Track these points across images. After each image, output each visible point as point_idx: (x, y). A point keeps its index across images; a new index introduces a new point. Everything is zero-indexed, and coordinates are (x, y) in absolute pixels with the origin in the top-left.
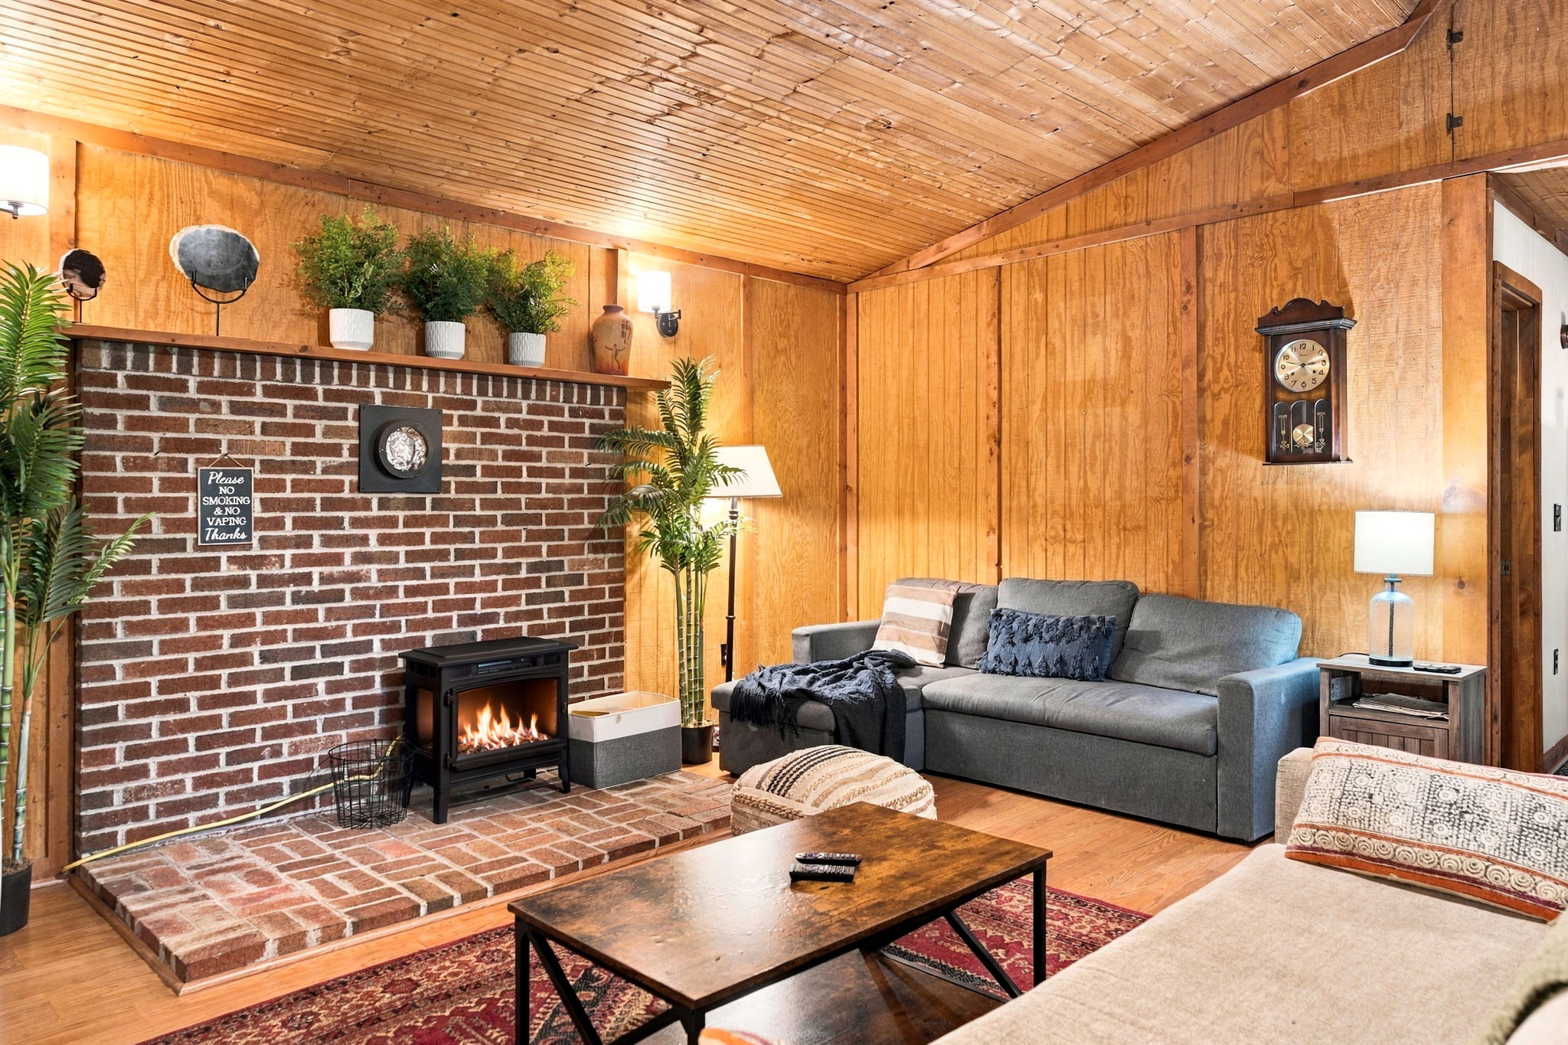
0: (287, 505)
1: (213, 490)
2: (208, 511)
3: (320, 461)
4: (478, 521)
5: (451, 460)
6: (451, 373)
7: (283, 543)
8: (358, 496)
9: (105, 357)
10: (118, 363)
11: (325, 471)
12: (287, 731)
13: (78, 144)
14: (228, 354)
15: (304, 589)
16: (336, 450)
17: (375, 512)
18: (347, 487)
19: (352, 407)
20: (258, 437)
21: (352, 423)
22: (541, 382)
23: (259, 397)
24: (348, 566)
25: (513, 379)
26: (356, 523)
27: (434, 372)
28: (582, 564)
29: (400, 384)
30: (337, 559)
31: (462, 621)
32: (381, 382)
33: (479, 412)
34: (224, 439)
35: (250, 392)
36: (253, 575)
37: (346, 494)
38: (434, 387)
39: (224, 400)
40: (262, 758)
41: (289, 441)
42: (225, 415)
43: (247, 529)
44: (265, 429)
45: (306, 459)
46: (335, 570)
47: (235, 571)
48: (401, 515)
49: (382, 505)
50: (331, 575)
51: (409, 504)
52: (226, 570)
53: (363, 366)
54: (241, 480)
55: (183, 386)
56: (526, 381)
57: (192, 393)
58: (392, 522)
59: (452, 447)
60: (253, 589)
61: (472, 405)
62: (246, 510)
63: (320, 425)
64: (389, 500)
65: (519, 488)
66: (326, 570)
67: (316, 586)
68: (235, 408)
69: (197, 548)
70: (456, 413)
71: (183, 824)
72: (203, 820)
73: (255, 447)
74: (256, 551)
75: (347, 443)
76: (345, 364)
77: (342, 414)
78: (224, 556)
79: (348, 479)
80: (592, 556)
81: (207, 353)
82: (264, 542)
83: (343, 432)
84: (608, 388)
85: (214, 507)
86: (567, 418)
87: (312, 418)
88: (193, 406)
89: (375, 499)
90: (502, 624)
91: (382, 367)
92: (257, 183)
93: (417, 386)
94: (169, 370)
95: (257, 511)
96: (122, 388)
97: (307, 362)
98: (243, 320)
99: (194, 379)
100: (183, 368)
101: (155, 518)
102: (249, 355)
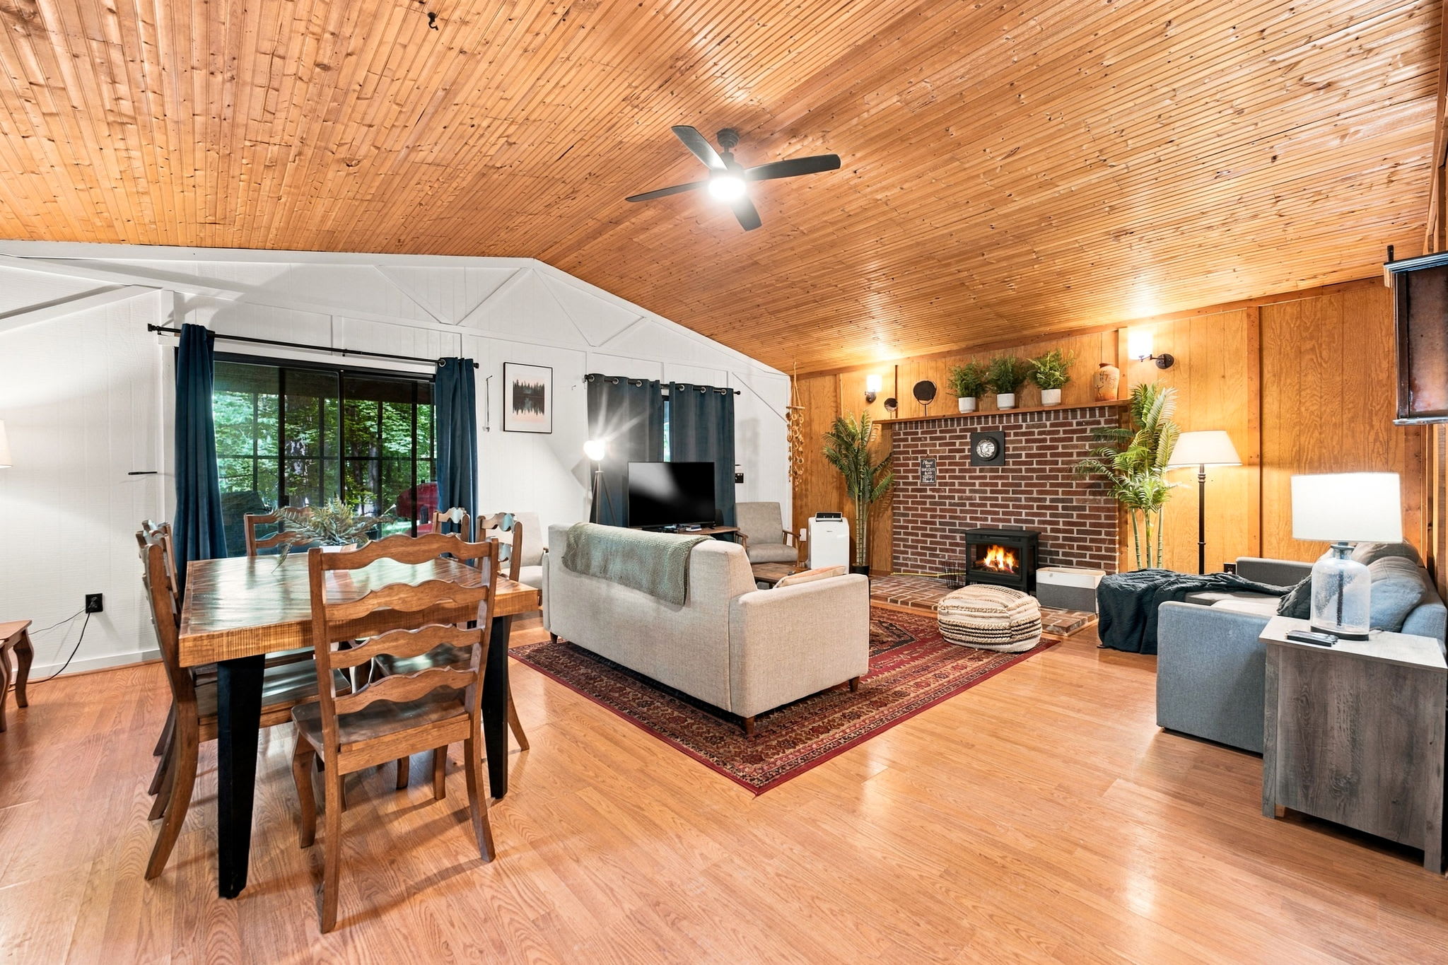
0: (946, 471)
1: (924, 466)
3: (958, 455)
4: (1023, 478)
5: (1011, 452)
6: (1008, 415)
7: (946, 484)
8: (972, 467)
9: (895, 426)
10: (900, 429)
11: (959, 458)
12: (947, 550)
13: (896, 367)
14: (928, 422)
15: (952, 501)
16: (963, 451)
17: (978, 474)
18: (967, 464)
19: (969, 434)
20: (938, 448)
21: (968, 440)
22: (1057, 412)
23: (938, 434)
24: (968, 494)
25: (1040, 413)
26: (971, 478)
27: (1001, 416)
28: (1085, 501)
29: (986, 422)
30: (964, 491)
31: (1016, 521)
32: (979, 423)
33: (1024, 430)
34: (928, 449)
35: (936, 432)
36: (937, 495)
37: (967, 467)
38: (1001, 422)
39: (928, 436)
41: (947, 448)
42: (928, 441)
43: (934, 479)
44: (940, 445)
45: (952, 454)
46: (963, 495)
47: (931, 493)
48: (988, 474)
49: (981, 471)
50: (962, 497)
51: (992, 471)
52: (929, 493)
53: (972, 418)
54: (932, 463)
55: (917, 433)
56: (1048, 412)
57: (920, 435)
58: (985, 477)
59: (1011, 446)
60: (937, 499)
61: (1021, 427)
62: (933, 473)
63: (958, 442)
64: (983, 469)
65: (1046, 463)
66: (960, 495)
67: (956, 501)
68: (931, 439)
69: (920, 485)
70: (1012, 432)
73: (938, 451)
74: (937, 487)
75: (967, 448)
76: (966, 418)
77: (965, 437)
78: (928, 488)
79: (968, 461)
80: (1091, 497)
81: (921, 422)
82: (940, 484)
83: (966, 444)
84: (1102, 409)
85: (924, 472)
86: (1075, 427)
87: (955, 439)
88: (920, 439)
89: (978, 468)
90: (1036, 525)
91: (979, 418)
92: (943, 360)
93: (993, 422)
94: (913, 429)
95: (938, 473)
96: (902, 436)
97: (952, 420)
98: (934, 409)
99: (920, 431)
100: (917, 428)
101: (910, 475)
102: (934, 421)
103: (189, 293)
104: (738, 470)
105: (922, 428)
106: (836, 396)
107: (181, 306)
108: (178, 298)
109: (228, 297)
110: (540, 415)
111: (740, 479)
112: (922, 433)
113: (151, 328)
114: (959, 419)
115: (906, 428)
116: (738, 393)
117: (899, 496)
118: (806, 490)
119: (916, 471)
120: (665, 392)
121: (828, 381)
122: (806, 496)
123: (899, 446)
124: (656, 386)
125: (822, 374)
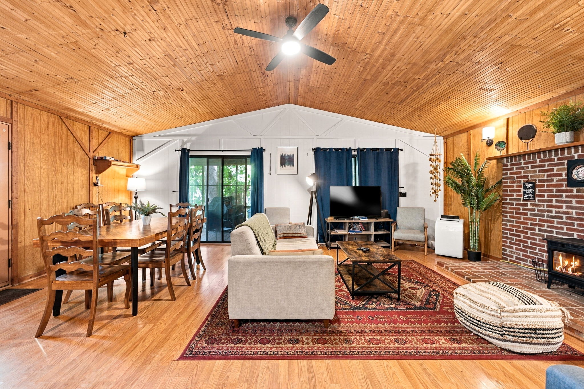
0: (545, 191)
1: (525, 187)
2: (524, 192)
3: (555, 179)
7: (544, 201)
8: (568, 188)
9: (505, 160)
10: (507, 161)
11: (557, 181)
13: (508, 119)
14: (529, 154)
15: (550, 214)
16: (560, 175)
17: (575, 193)
18: (564, 185)
19: (566, 162)
20: (537, 174)
21: (566, 166)
23: (538, 163)
24: (565, 209)
26: (568, 197)
30: (561, 207)
32: (576, 152)
34: (529, 175)
35: (536, 162)
36: (536, 209)
37: (564, 188)
39: (529, 166)
40: (538, 256)
41: (546, 174)
42: (530, 169)
43: (534, 197)
44: (540, 171)
45: (551, 178)
46: (560, 210)
47: (532, 207)
49: (578, 191)
50: (559, 211)
52: (530, 207)
53: (569, 148)
54: (532, 185)
55: (520, 164)
57: (523, 165)
60: (536, 212)
62: (533, 192)
63: (555, 168)
64: (580, 189)
66: (557, 210)
67: (554, 214)
68: (532, 167)
69: (523, 201)
71: (520, 263)
72: (524, 264)
73: (537, 176)
74: (537, 202)
75: (564, 173)
76: (563, 149)
77: (563, 164)
78: (529, 203)
79: (565, 183)
81: (524, 155)
82: (539, 201)
83: (563, 169)
85: (526, 191)
87: (553, 167)
88: (523, 168)
89: (575, 189)
91: (576, 147)
94: (517, 161)
95: (537, 193)
96: (509, 167)
97: (550, 151)
98: (535, 145)
99: (523, 162)
100: (520, 160)
101: (515, 194)
102: (534, 153)
103: (185, 139)
104: (401, 190)
105: (524, 159)
106: (468, 145)
107: (184, 143)
108: (183, 141)
109: (194, 138)
110: (292, 167)
111: (404, 194)
112: (525, 163)
113: (176, 150)
114: (556, 150)
115: (511, 161)
116: (402, 150)
117: (506, 208)
118: (451, 201)
119: (520, 191)
120: (354, 153)
121: (464, 136)
122: (451, 204)
123: (507, 174)
124: (349, 150)
125: (460, 132)
